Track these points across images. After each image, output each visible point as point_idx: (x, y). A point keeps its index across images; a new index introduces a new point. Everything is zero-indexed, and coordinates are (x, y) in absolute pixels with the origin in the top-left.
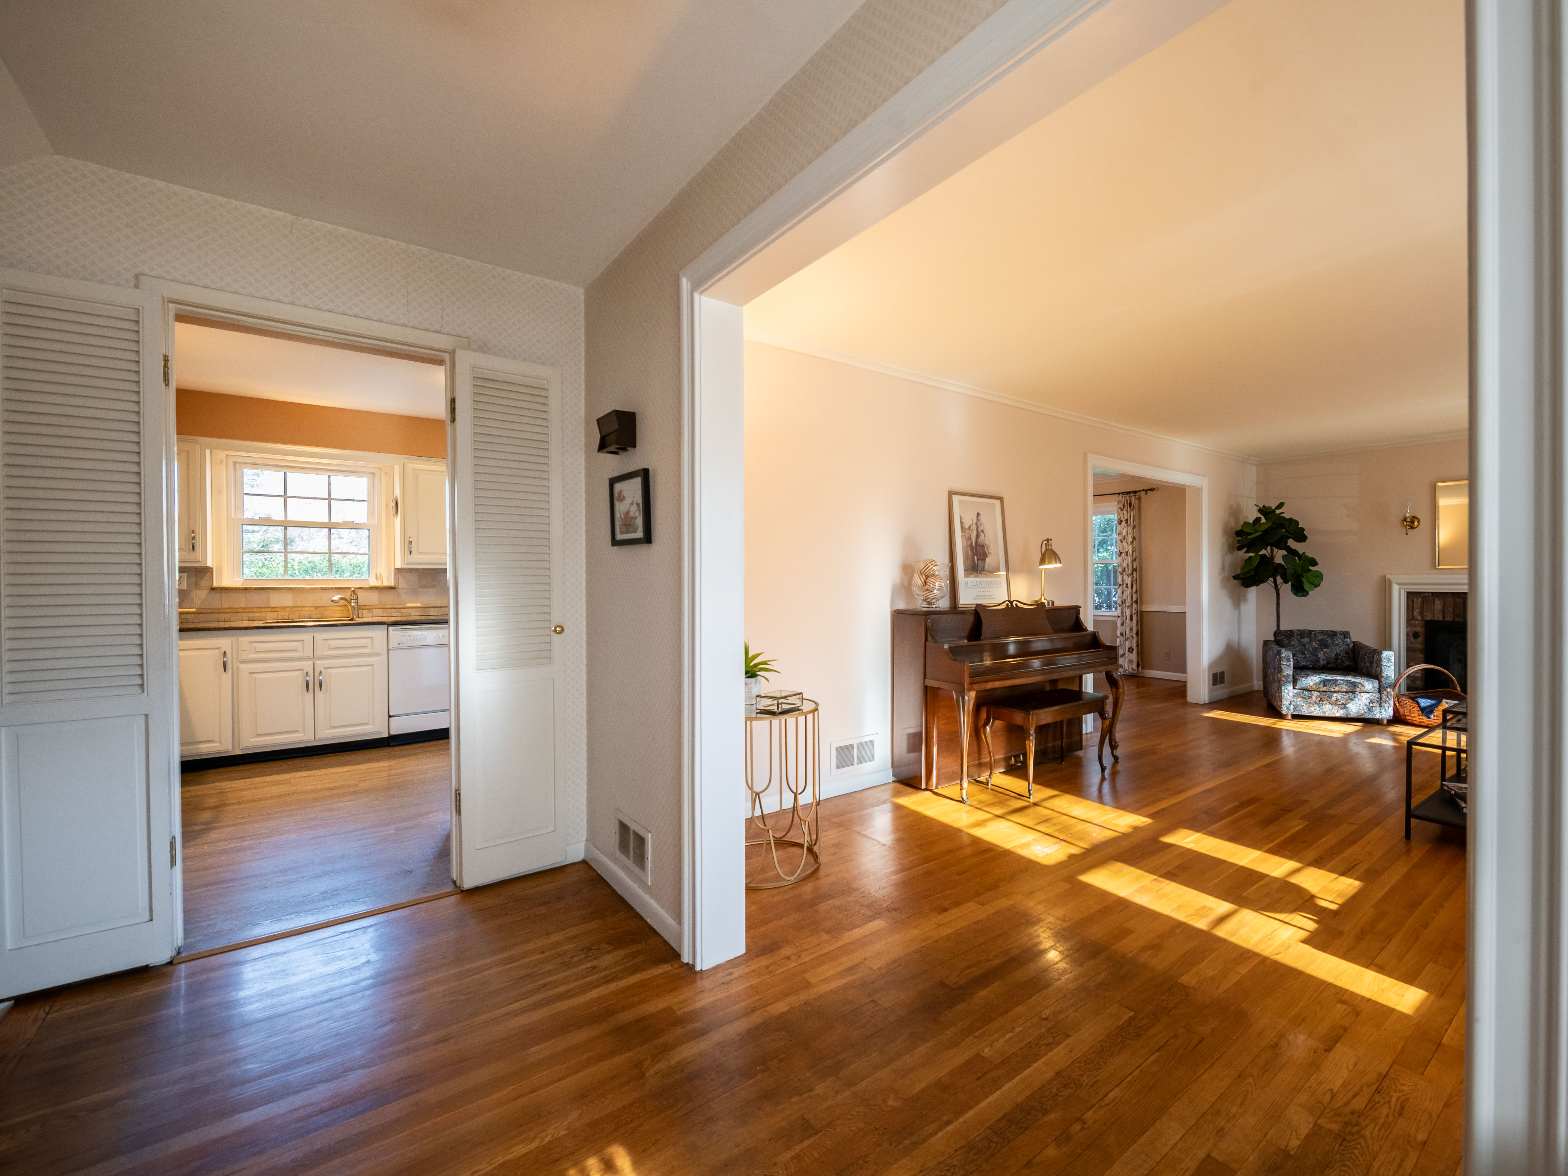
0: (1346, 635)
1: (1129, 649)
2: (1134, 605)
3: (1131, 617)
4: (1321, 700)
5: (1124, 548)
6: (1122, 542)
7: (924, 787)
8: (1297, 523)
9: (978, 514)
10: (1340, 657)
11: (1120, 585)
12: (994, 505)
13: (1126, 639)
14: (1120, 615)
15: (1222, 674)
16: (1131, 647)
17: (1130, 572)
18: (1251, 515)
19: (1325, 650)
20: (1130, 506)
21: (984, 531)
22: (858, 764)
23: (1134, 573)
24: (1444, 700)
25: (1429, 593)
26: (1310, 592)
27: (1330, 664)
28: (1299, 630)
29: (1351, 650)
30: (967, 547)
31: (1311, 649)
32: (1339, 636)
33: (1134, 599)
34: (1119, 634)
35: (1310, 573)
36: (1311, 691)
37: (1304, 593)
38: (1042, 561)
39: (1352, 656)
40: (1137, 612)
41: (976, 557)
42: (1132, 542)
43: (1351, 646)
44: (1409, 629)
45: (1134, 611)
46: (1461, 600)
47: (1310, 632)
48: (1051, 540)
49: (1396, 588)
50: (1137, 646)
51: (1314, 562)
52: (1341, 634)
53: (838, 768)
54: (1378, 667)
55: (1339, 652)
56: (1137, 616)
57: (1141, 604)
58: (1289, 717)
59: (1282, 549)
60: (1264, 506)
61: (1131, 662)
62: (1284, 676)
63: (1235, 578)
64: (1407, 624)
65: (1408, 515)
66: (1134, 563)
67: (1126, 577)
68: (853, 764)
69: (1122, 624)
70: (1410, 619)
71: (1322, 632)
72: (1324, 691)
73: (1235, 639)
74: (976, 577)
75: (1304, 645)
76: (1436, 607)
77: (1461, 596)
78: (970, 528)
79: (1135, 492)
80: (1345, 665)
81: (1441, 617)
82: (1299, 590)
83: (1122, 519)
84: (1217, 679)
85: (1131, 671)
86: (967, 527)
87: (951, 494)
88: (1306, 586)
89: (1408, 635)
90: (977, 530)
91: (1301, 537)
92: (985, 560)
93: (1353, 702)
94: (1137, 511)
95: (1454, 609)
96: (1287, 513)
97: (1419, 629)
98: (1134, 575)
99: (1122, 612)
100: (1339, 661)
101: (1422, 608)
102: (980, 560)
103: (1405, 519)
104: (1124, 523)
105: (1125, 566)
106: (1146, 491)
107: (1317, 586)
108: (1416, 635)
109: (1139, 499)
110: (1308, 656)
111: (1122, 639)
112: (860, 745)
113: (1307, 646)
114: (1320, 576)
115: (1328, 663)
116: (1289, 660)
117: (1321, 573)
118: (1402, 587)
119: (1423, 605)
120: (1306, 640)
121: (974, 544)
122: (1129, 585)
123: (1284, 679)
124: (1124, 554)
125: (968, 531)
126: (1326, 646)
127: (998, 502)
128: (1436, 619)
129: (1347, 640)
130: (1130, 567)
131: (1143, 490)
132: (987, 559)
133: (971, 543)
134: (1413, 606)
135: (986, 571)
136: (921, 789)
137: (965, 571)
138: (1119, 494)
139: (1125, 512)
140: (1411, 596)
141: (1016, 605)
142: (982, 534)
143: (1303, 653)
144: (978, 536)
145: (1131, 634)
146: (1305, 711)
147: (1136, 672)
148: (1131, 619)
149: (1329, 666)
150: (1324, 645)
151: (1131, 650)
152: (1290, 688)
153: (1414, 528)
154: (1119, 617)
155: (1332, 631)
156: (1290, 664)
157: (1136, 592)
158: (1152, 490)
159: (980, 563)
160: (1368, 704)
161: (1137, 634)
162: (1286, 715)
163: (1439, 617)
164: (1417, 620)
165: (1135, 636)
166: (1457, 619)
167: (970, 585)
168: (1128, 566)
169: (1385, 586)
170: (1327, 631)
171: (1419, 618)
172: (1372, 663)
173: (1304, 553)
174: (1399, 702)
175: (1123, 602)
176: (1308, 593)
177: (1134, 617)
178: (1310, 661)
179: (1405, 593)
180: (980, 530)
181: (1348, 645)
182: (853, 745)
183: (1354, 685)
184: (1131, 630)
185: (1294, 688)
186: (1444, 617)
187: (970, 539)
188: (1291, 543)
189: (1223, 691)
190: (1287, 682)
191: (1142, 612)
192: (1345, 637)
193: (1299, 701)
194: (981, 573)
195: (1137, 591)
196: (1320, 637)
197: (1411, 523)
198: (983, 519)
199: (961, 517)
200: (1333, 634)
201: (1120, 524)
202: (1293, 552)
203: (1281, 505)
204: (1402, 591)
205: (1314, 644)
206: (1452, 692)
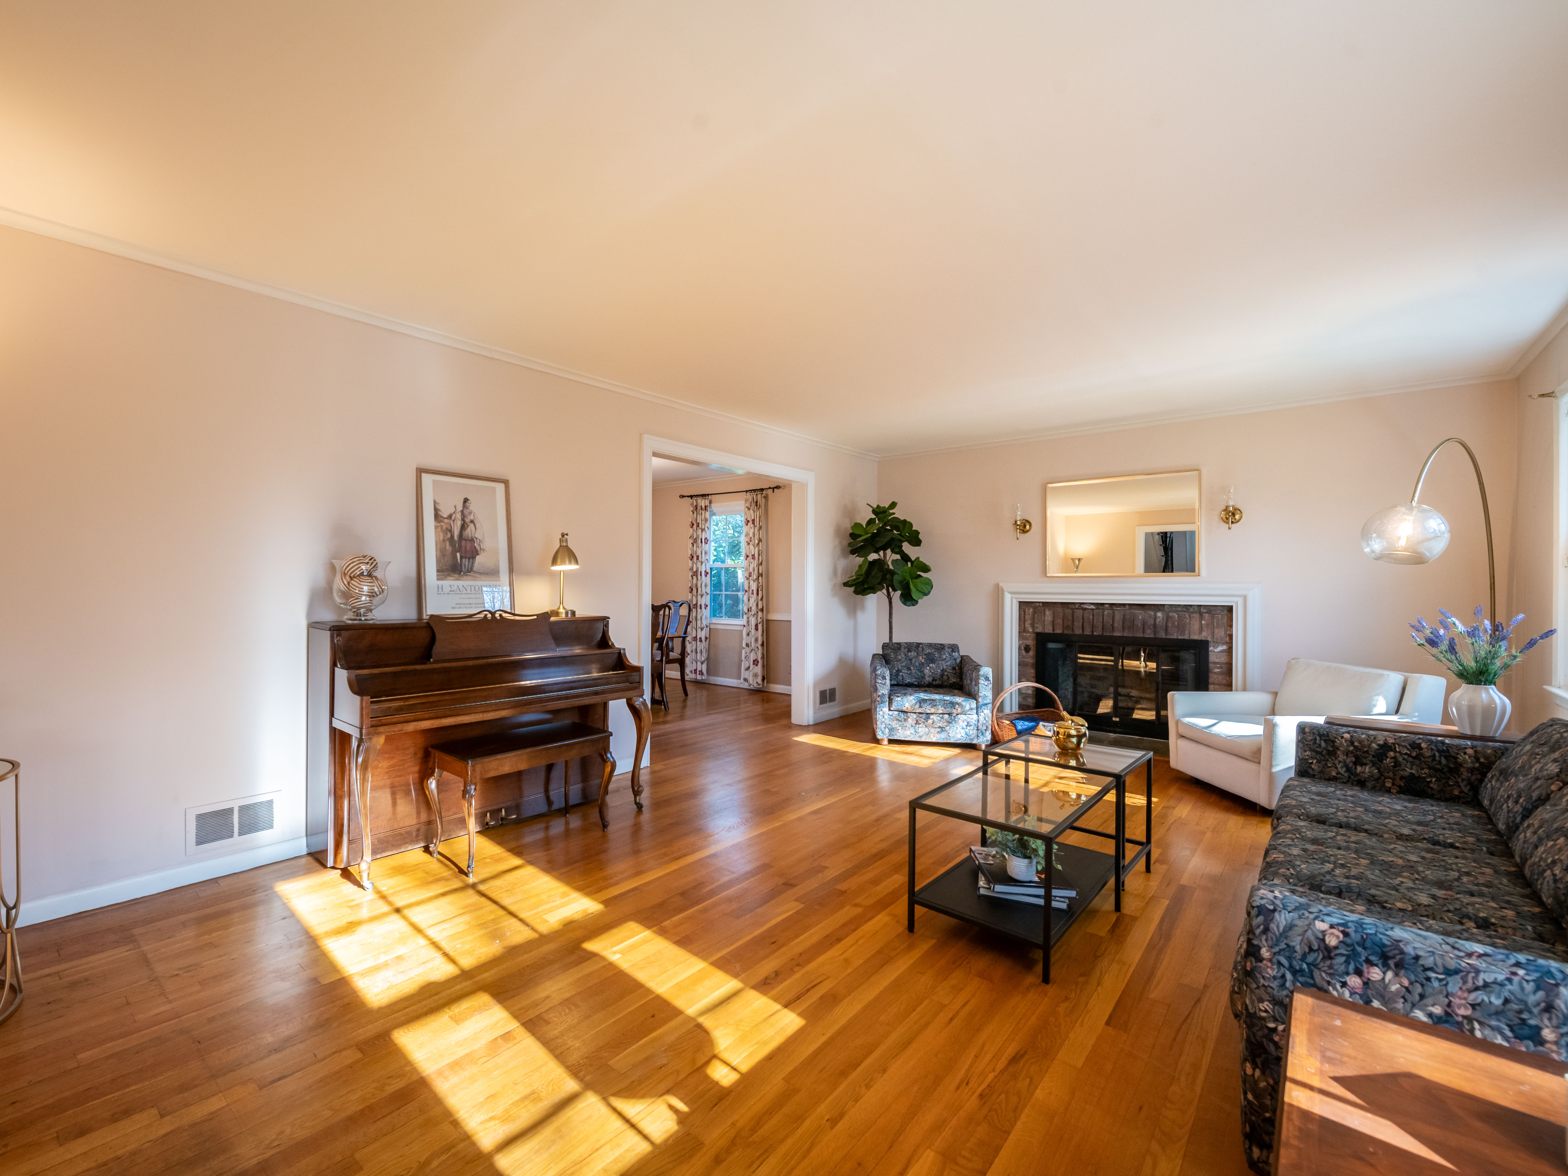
0: (954, 648)
1: (754, 661)
2: (760, 613)
3: (756, 625)
4: (917, 723)
5: (750, 552)
6: (749, 544)
7: (330, 863)
8: (911, 525)
9: (466, 500)
10: (946, 673)
11: (746, 591)
12: (494, 488)
13: (752, 651)
14: (745, 624)
15: (833, 691)
16: (756, 660)
17: (755, 577)
18: (865, 515)
19: (931, 665)
20: (757, 505)
21: (476, 521)
22: (240, 834)
23: (760, 578)
24: (1041, 723)
25: (1039, 602)
26: (919, 601)
27: (936, 680)
28: (907, 643)
29: (958, 666)
30: (444, 541)
31: (917, 664)
32: (947, 649)
33: (760, 606)
34: (744, 645)
35: (918, 580)
36: (906, 712)
37: (913, 602)
38: (554, 562)
39: (958, 671)
40: (763, 621)
41: (458, 555)
42: (758, 544)
43: (958, 661)
44: (1021, 642)
45: (759, 620)
46: (1070, 611)
47: (918, 644)
48: (567, 534)
49: (1008, 597)
50: (763, 658)
51: (926, 569)
52: (949, 648)
53: (200, 842)
54: (976, 685)
55: (945, 667)
56: (763, 626)
57: (768, 612)
58: (886, 742)
59: (896, 553)
60: (878, 506)
61: (756, 675)
62: (879, 696)
63: (846, 584)
64: (1019, 636)
65: (1018, 518)
66: (760, 567)
67: (752, 582)
68: (232, 836)
69: (748, 635)
70: (1022, 631)
71: (930, 645)
72: (920, 713)
73: (850, 651)
74: (457, 580)
75: (911, 660)
76: (1046, 618)
77: (1070, 606)
78: (450, 517)
79: (762, 490)
80: (951, 682)
81: (1051, 628)
82: (908, 599)
83: (749, 519)
84: (826, 697)
85: (755, 685)
86: (445, 516)
87: (420, 471)
88: (915, 594)
89: (1020, 648)
90: (463, 520)
91: (916, 541)
92: (474, 558)
93: (951, 725)
94: (763, 511)
95: (1063, 620)
96: (899, 513)
97: (1031, 642)
98: (760, 581)
99: (748, 622)
100: (945, 677)
101: (1033, 619)
102: (466, 558)
103: (1016, 522)
104: (750, 524)
105: (751, 570)
106: (773, 488)
107: (926, 594)
108: (1027, 649)
109: (766, 497)
110: (913, 671)
111: (748, 650)
112: (243, 809)
113: (914, 660)
114: (929, 584)
115: (934, 680)
116: (884, 678)
117: (930, 580)
118: (1014, 596)
119: (1034, 616)
120: (913, 654)
121: (456, 538)
122: (755, 592)
123: (879, 699)
124: (750, 557)
125: (446, 521)
126: (932, 661)
127: (500, 488)
128: (1046, 631)
129: (956, 654)
130: (756, 571)
131: (770, 488)
132: (478, 557)
133: (452, 537)
134: (1025, 616)
135: (476, 572)
136: (325, 866)
137: (438, 571)
138: (747, 491)
139: (752, 511)
140: (1023, 605)
141: (501, 615)
142: (472, 525)
143: (909, 669)
144: (463, 527)
145: (757, 645)
146: (901, 735)
147: (761, 686)
148: (757, 629)
149: (934, 683)
150: (931, 659)
151: (756, 662)
152: (886, 709)
153: (1027, 531)
154: (744, 626)
155: (940, 644)
156: (885, 683)
157: (762, 599)
158: (778, 487)
159: (466, 562)
160: (965, 727)
161: (762, 645)
162: (882, 740)
163: (1049, 629)
164: (1028, 632)
165: (760, 647)
166: (1066, 632)
167: (447, 589)
168: (754, 570)
169: (998, 594)
170: (935, 644)
171: (1031, 630)
172: (971, 680)
173: (918, 558)
174: (998, 724)
175: (749, 610)
176: (917, 602)
177: (760, 626)
178: (915, 678)
179: (1018, 604)
180: (467, 520)
181: (955, 660)
182: (231, 810)
183: (953, 704)
184: (756, 640)
185: (890, 710)
186: (1053, 629)
187: (450, 531)
188: (906, 547)
189: (833, 711)
190: (882, 702)
191: (767, 621)
192: (953, 651)
193: (895, 724)
194: (467, 575)
195: (762, 597)
196: (928, 651)
197: (1024, 527)
198: (473, 506)
199: (435, 502)
200: (941, 647)
201: (747, 524)
202: (906, 558)
203: (893, 505)
204: (1014, 601)
205: (921, 659)
206: (1054, 712)
